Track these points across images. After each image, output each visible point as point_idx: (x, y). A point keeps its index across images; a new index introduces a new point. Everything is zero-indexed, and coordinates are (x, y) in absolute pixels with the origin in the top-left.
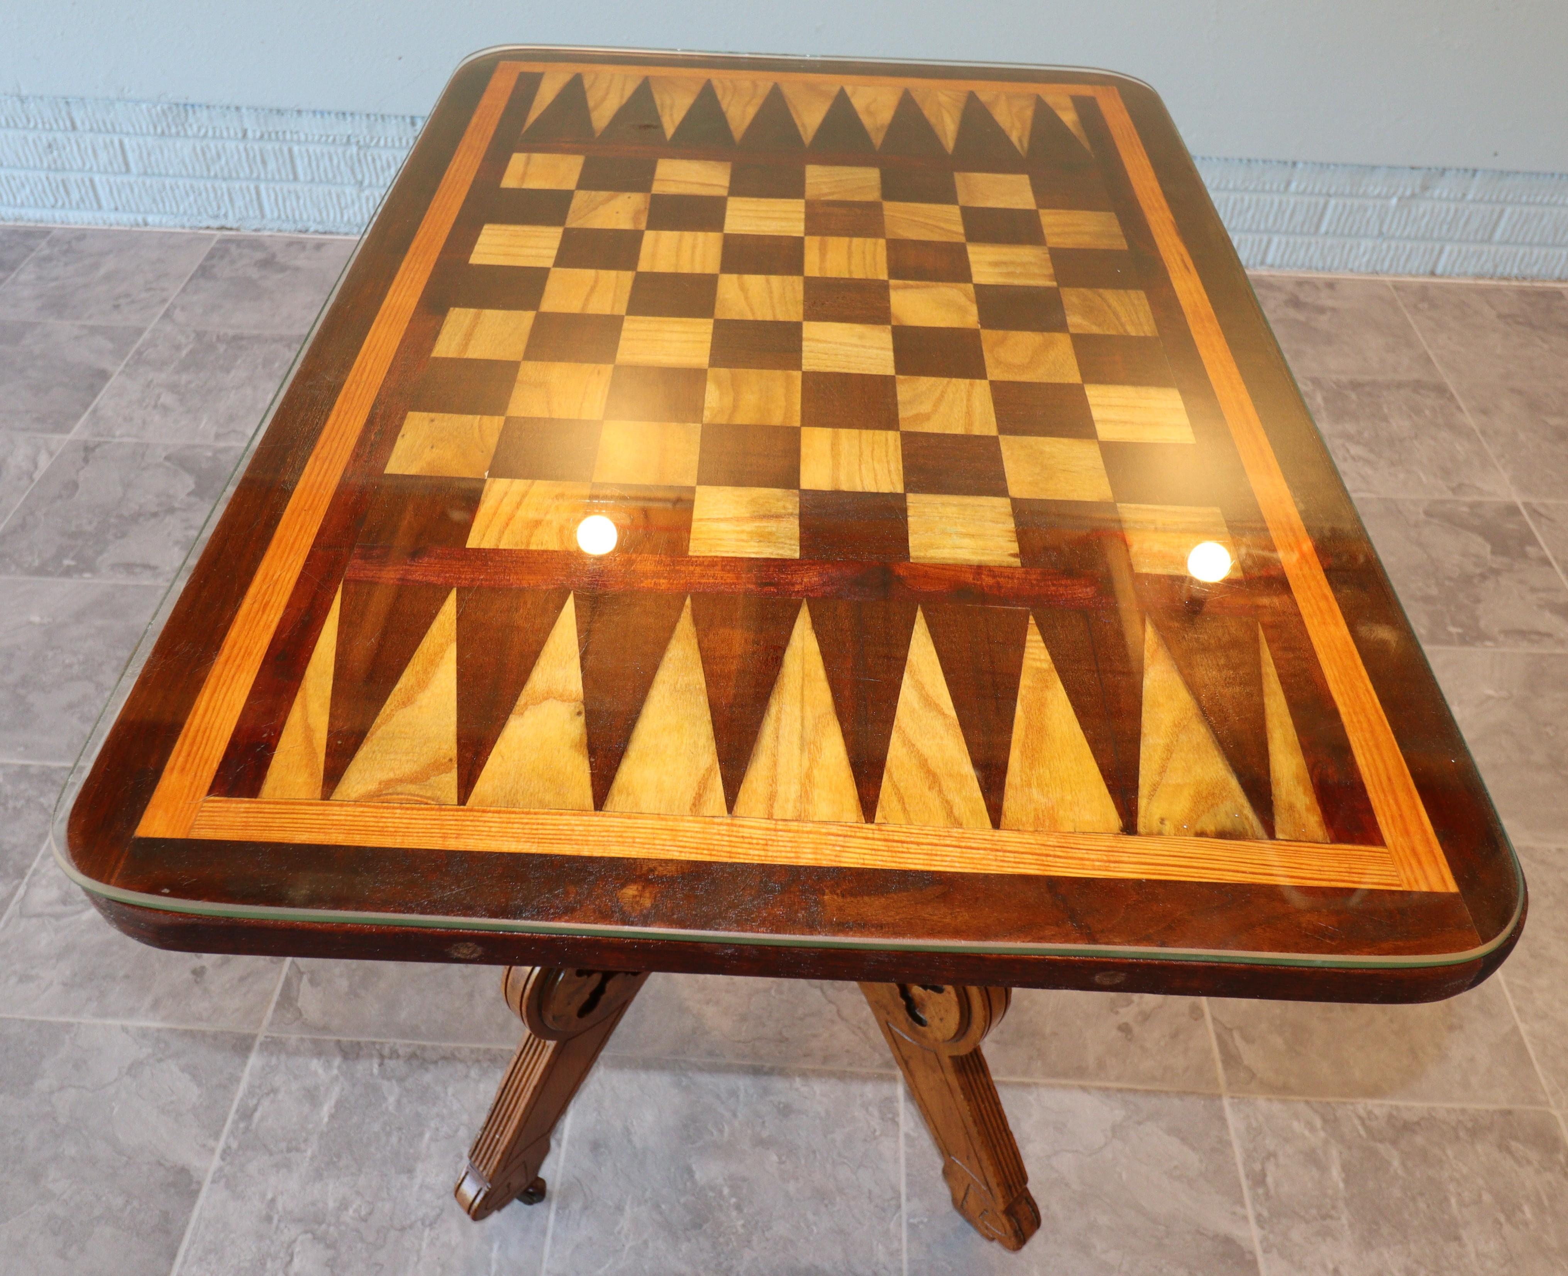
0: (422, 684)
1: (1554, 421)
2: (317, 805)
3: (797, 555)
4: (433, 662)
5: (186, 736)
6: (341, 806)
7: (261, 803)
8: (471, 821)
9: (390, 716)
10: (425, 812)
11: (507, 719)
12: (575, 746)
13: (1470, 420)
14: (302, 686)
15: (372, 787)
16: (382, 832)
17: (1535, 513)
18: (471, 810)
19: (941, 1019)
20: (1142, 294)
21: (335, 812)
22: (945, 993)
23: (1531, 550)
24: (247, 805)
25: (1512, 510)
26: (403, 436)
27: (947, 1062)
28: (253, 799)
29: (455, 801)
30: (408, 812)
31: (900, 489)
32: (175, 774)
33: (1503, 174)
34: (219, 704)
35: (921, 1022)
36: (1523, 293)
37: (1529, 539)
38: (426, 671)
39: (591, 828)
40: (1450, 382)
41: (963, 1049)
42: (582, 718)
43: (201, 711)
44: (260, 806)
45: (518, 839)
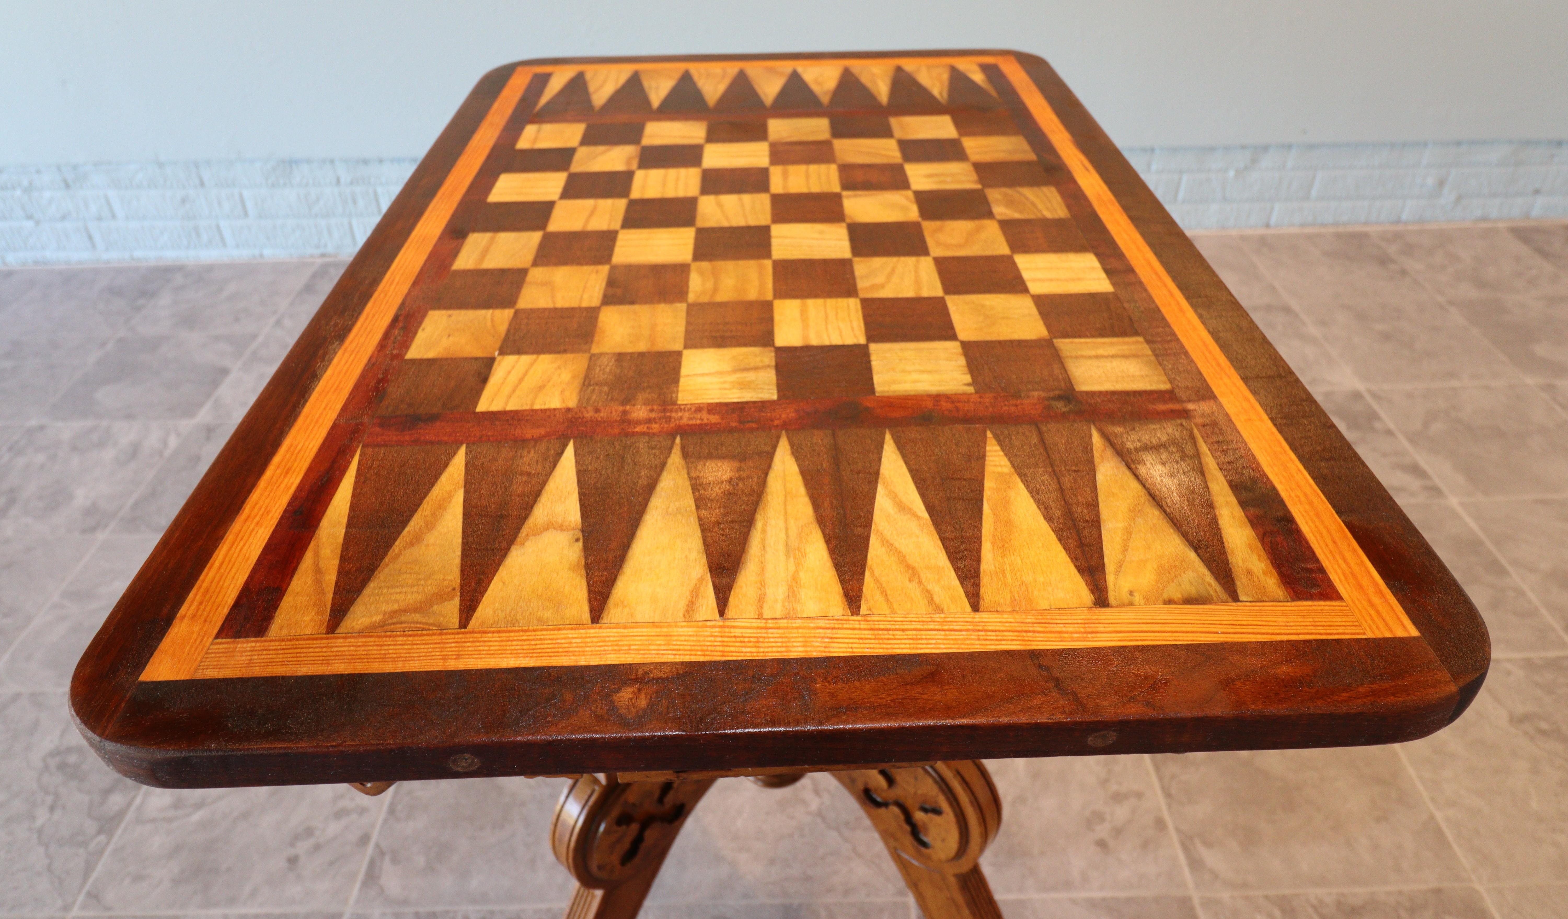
0: (430, 525)
1: (1380, 327)
2: (321, 639)
3: (775, 397)
4: (442, 506)
5: (200, 587)
6: (345, 638)
7: (265, 641)
8: (472, 642)
9: (397, 556)
10: (427, 638)
11: (509, 549)
12: (573, 568)
13: (1313, 330)
14: (316, 535)
15: (377, 618)
16: (384, 659)
17: (1375, 396)
18: (472, 632)
19: (943, 840)
20: (1053, 189)
21: (339, 644)
22: (944, 815)
23: (1377, 425)
24: (253, 644)
25: (1357, 396)
26: (423, 329)
27: (952, 880)
28: (259, 639)
29: (457, 626)
30: (410, 639)
31: (862, 340)
32: (186, 621)
33: (1311, 147)
34: (235, 555)
35: (924, 844)
36: (1338, 236)
37: (1374, 416)
38: (434, 515)
39: (588, 640)
40: (1294, 304)
41: (964, 866)
42: (580, 544)
43: (217, 564)
44: (266, 644)
45: (517, 655)
